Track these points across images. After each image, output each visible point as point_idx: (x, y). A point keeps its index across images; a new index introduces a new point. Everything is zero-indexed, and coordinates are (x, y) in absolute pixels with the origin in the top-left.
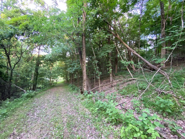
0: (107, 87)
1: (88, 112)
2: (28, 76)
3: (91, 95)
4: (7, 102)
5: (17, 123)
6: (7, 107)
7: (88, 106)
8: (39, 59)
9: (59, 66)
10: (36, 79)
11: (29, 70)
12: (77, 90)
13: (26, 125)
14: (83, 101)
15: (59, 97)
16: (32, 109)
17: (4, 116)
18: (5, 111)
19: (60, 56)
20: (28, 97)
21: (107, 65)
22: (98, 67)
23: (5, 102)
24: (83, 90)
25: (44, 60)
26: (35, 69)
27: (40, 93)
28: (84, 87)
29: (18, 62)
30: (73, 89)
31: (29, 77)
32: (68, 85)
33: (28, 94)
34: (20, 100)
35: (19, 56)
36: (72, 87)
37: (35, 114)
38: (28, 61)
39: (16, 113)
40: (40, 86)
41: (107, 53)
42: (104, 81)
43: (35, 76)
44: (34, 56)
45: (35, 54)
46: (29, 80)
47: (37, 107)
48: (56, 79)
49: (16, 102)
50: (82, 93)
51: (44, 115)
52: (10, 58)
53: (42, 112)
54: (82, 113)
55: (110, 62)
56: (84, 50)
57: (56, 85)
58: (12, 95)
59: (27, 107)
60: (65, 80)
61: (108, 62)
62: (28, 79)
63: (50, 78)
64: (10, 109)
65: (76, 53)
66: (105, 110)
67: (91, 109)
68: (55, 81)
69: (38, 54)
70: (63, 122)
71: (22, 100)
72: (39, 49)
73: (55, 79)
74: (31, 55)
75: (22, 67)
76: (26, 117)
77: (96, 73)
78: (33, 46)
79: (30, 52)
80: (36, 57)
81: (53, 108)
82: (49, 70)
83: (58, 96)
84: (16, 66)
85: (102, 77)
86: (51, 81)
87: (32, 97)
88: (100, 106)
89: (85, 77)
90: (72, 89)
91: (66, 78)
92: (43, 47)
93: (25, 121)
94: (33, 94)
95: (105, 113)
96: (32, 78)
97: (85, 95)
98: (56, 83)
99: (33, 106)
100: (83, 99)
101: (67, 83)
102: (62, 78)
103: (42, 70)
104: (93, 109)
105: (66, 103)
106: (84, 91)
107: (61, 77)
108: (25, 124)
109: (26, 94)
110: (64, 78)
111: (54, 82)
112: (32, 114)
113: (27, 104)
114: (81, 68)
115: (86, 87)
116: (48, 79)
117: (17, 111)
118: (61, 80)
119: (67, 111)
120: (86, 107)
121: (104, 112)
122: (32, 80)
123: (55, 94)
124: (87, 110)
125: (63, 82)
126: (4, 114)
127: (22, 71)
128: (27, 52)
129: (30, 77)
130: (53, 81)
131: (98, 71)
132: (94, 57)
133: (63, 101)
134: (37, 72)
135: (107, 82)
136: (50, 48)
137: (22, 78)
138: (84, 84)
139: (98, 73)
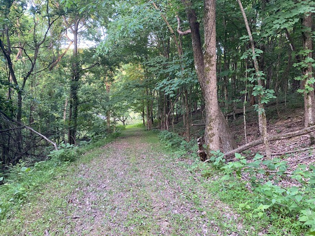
0: (291, 144)
1: (229, 213)
2: (55, 108)
3: (237, 165)
4: (22, 168)
5: (51, 220)
6: (21, 180)
7: (227, 197)
8: (77, 61)
9: (127, 79)
10: (74, 116)
11: (57, 91)
12: (187, 149)
13: (69, 226)
14: (210, 180)
15: (138, 163)
16: (77, 189)
17: (20, 201)
18: (21, 189)
19: (129, 49)
20: (63, 158)
21: (295, 65)
22: (259, 73)
23: (16, 168)
24: (208, 149)
25: (88, 62)
26: (69, 88)
27: (88, 150)
28: (211, 141)
29: (32, 70)
30: (172, 145)
31: (57, 110)
32: (156, 133)
33: (62, 151)
34: (47, 165)
35: (32, 55)
36: (170, 138)
37: (87, 203)
38: (51, 69)
39: (43, 194)
40: (84, 134)
41: (296, 16)
42: (279, 123)
43: (71, 107)
44: (64, 54)
45: (67, 46)
46: (57, 118)
47: (88, 185)
48: (122, 118)
49: (39, 169)
50: (204, 157)
51: (109, 206)
52: (13, 61)
53: (102, 198)
54: (211, 214)
55: (308, 51)
56: (211, 14)
57: (124, 132)
58: (27, 154)
59: (66, 184)
60: (146, 120)
61: (301, 53)
62: (56, 115)
63: (107, 115)
64: (30, 185)
65: (180, 32)
66: (294, 215)
67: (242, 205)
68: (120, 123)
69: (72, 47)
70: (159, 230)
71: (52, 165)
72: (76, 32)
73: (119, 117)
74: (58, 50)
75: (39, 86)
76: (67, 206)
77: (255, 94)
78: (60, 24)
79: (53, 42)
80: (68, 56)
81: (127, 191)
82: (104, 90)
83: (136, 162)
84: (27, 82)
85: (271, 109)
86: (109, 122)
87: (72, 160)
88: (274, 201)
89: (213, 108)
90: (170, 144)
91: (149, 114)
92: (85, 24)
93: (67, 215)
94: (73, 153)
95: (294, 225)
96: (65, 114)
97: (215, 163)
98: (123, 128)
99: (79, 183)
100: (208, 175)
101: (152, 127)
102: (137, 115)
103: (86, 92)
104: (248, 207)
105: (160, 183)
106: (211, 152)
107: (136, 111)
108: (68, 224)
109: (57, 152)
110: (143, 115)
111: (117, 125)
112: (80, 201)
113: (65, 176)
114: (196, 81)
115: (215, 139)
116: (102, 117)
117: (45, 192)
118: (134, 119)
119: (166, 205)
120: (223, 200)
121: (288, 220)
122: (65, 119)
123: (127, 157)
124: (226, 208)
125: (139, 126)
126: (19, 196)
127: (41, 96)
128: (48, 43)
129: (60, 110)
130: (114, 122)
131: (259, 87)
132: (245, 37)
133: (151, 175)
134: (76, 98)
135: (289, 127)
136: (102, 25)
137: (42, 114)
138: (211, 129)
139: (262, 93)
